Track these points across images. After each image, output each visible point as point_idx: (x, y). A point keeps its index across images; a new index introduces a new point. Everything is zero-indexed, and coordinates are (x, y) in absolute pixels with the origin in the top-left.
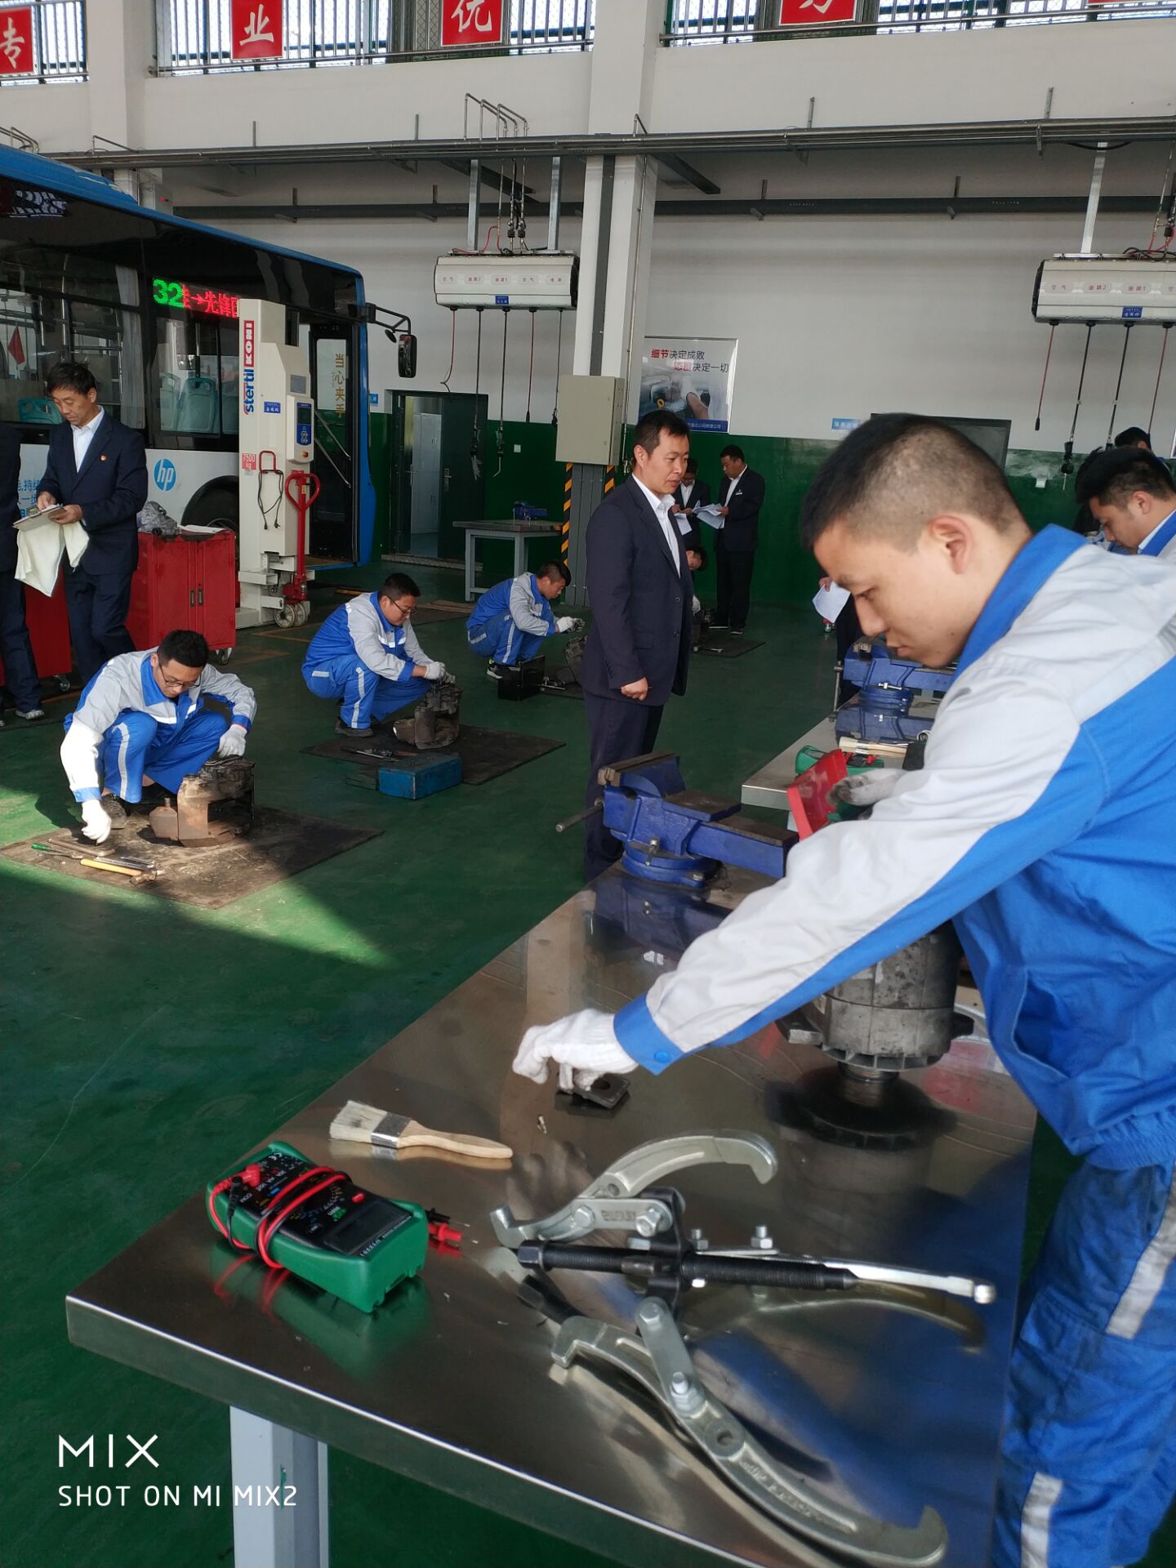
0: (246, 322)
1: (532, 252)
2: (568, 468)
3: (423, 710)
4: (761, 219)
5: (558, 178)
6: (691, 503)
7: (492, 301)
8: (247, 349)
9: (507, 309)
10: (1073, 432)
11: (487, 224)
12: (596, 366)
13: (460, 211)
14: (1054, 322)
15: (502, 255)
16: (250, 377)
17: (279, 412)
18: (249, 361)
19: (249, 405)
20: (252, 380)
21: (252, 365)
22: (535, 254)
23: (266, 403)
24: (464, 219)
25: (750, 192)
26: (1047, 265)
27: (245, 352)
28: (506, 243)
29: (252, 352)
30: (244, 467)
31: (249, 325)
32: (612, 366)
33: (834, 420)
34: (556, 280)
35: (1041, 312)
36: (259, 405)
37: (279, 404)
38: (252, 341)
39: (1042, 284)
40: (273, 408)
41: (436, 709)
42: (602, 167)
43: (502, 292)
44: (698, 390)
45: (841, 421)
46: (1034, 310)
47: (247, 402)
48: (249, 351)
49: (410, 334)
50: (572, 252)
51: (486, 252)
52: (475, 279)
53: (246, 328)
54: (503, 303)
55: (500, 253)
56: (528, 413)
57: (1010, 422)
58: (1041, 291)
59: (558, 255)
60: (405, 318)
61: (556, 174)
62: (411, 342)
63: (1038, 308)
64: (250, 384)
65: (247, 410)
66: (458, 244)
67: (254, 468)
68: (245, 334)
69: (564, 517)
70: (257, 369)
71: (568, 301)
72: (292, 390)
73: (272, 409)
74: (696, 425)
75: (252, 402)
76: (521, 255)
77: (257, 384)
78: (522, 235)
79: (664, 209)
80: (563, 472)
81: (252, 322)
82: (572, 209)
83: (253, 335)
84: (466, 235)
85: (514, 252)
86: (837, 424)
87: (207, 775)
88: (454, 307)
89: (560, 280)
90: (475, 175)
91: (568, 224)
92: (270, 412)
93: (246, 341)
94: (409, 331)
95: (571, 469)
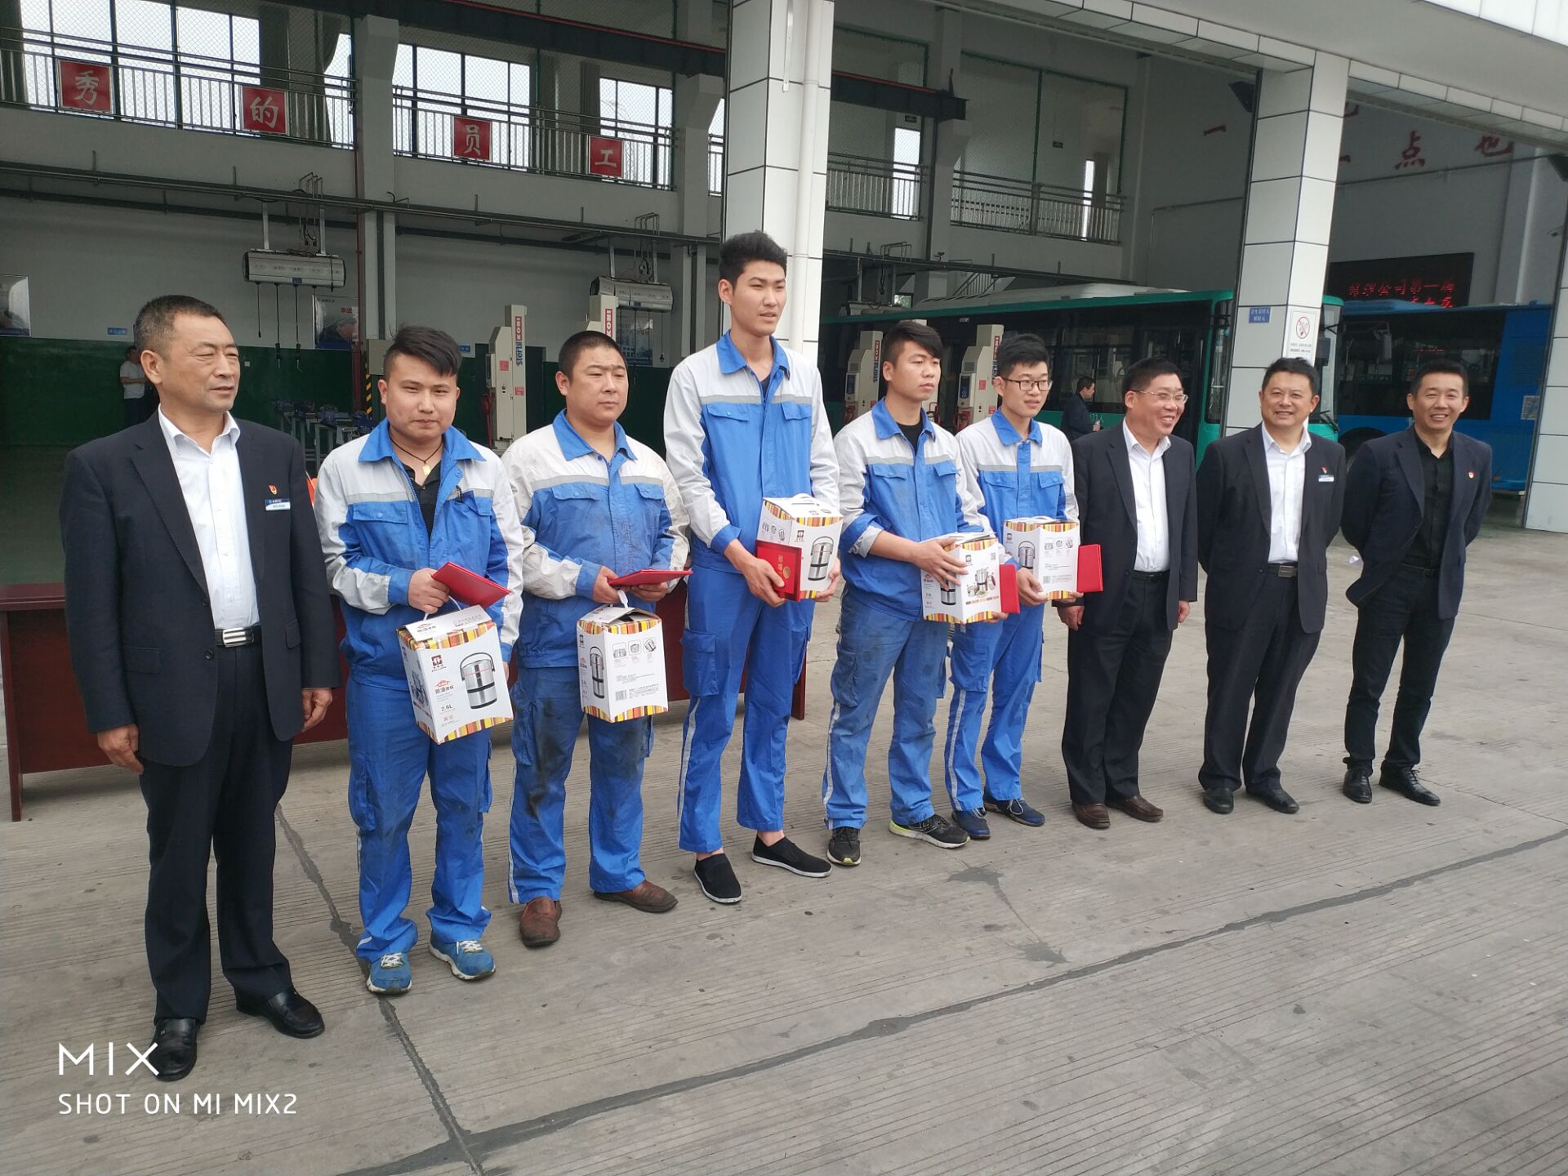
10: (278, 338)
14: (258, 283)
26: (249, 255)
33: (109, 329)
35: (251, 278)
39: (249, 264)
45: (113, 329)
46: (247, 277)
58: (250, 268)
86: (111, 331)
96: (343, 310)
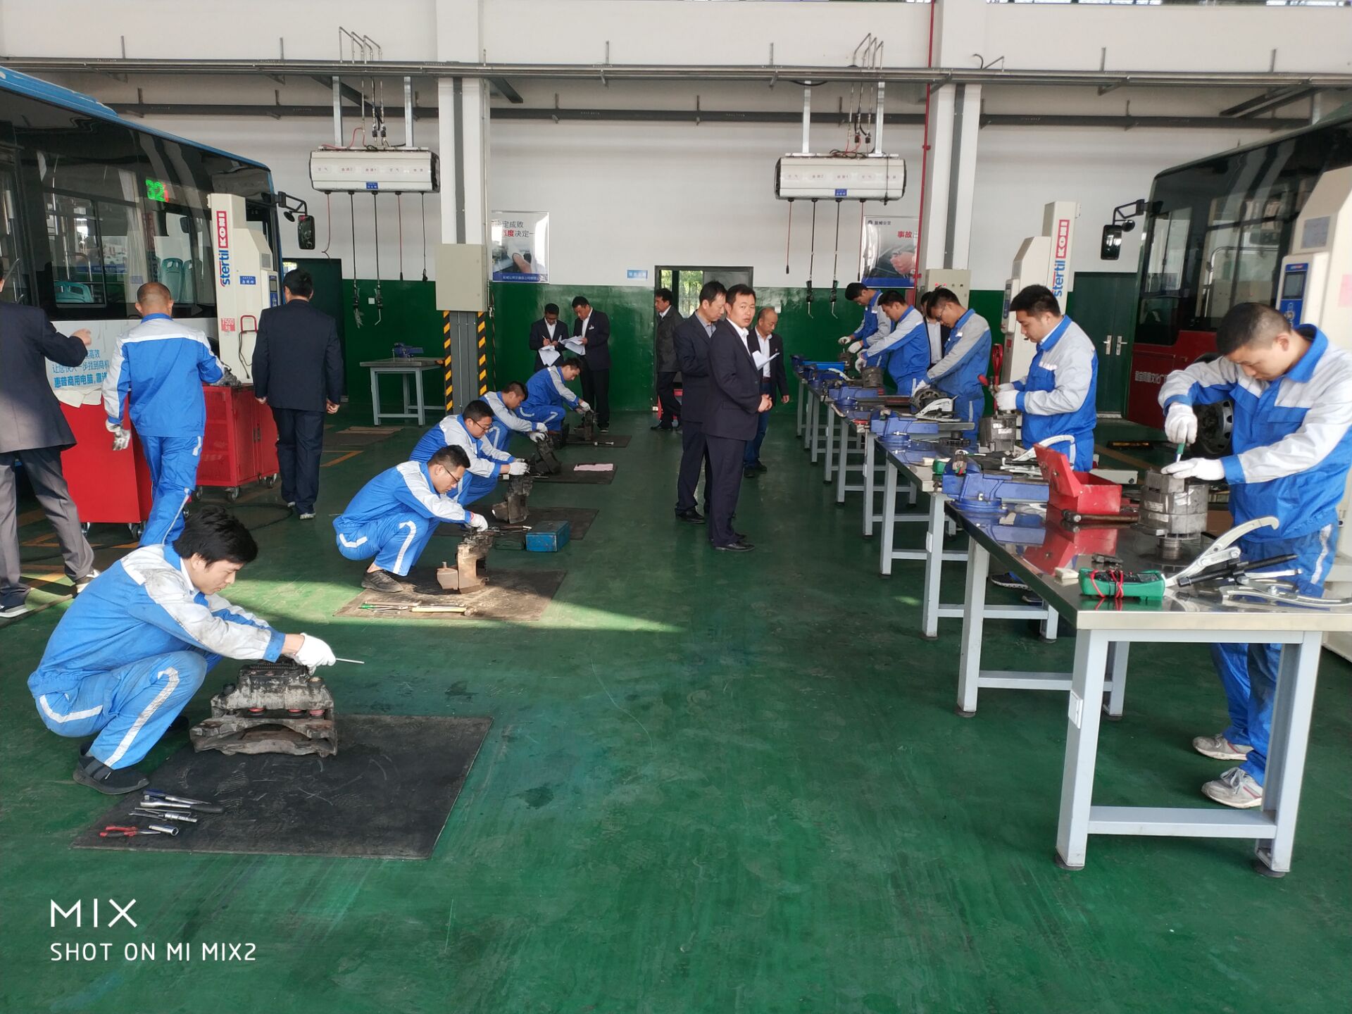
0: (218, 212)
1: (393, 148)
2: (445, 315)
3: (512, 495)
4: (557, 123)
5: (410, 91)
6: (556, 337)
7: (364, 187)
8: (221, 234)
9: (375, 193)
10: (811, 273)
11: (353, 123)
12: (461, 237)
13: (327, 111)
14: (791, 199)
15: (368, 150)
16: (225, 257)
17: (255, 283)
18: (223, 243)
19: (225, 279)
20: (227, 259)
21: (227, 247)
22: (396, 149)
23: (241, 277)
24: (330, 118)
25: (546, 102)
26: (783, 162)
27: (219, 236)
28: (371, 140)
29: (226, 236)
30: (224, 329)
31: (222, 215)
32: (474, 236)
33: (629, 271)
34: (418, 170)
35: (782, 193)
36: (234, 278)
37: (254, 278)
38: (225, 228)
39: (782, 174)
40: (248, 280)
41: (520, 494)
42: (452, 85)
43: (372, 179)
44: (521, 251)
45: (633, 271)
46: (778, 191)
47: (223, 277)
48: (223, 235)
49: (306, 215)
50: (427, 149)
51: (352, 148)
52: (348, 169)
53: (218, 217)
54: (373, 189)
55: (365, 148)
56: (401, 274)
57: (752, 268)
58: (782, 179)
59: (417, 151)
60: (303, 203)
61: (408, 88)
62: (310, 221)
63: (781, 190)
64: (225, 262)
65: (224, 283)
66: (325, 139)
67: (233, 328)
68: (218, 222)
69: (446, 353)
70: (231, 250)
71: (429, 186)
72: (264, 266)
73: (248, 282)
74: (523, 278)
75: (229, 276)
76: (384, 150)
77: (231, 262)
78: (384, 135)
79: (496, 114)
80: (441, 319)
81: (225, 213)
82: (427, 113)
83: (226, 222)
84: (333, 132)
85: (378, 148)
86: (631, 274)
87: (472, 542)
88: (328, 192)
89: (422, 170)
90: (337, 87)
91: (424, 124)
92: (246, 283)
93: (219, 227)
94: (306, 212)
95: (448, 315)
96: (901, 234)
